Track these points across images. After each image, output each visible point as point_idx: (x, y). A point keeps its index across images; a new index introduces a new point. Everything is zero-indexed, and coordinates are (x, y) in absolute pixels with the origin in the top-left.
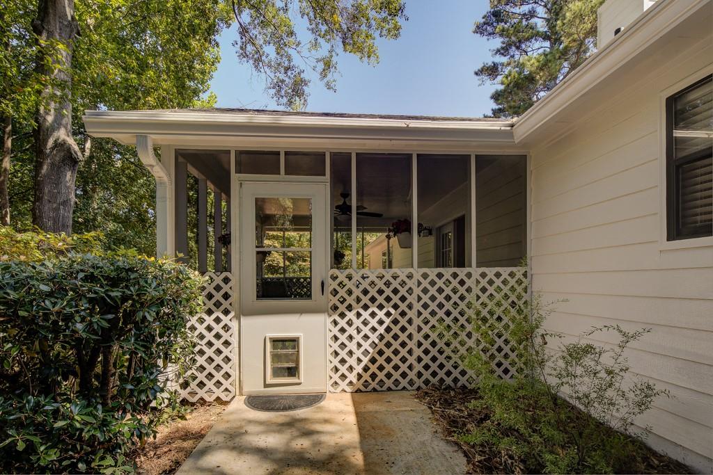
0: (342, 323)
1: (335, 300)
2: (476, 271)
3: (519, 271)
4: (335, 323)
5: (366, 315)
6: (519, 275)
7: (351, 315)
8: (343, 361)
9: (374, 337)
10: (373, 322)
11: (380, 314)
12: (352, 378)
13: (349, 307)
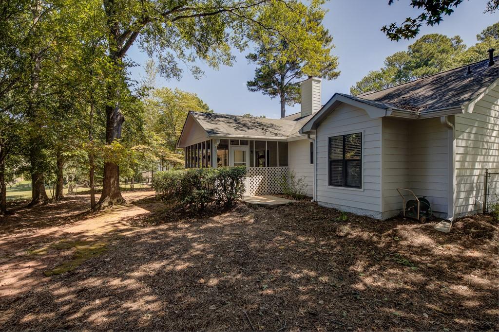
0: (252, 180)
1: (251, 174)
2: (278, 167)
3: (287, 167)
4: (250, 180)
5: (257, 178)
6: (287, 168)
7: (254, 178)
8: (252, 189)
9: (258, 183)
10: (258, 180)
11: (260, 177)
12: (254, 192)
13: (254, 176)
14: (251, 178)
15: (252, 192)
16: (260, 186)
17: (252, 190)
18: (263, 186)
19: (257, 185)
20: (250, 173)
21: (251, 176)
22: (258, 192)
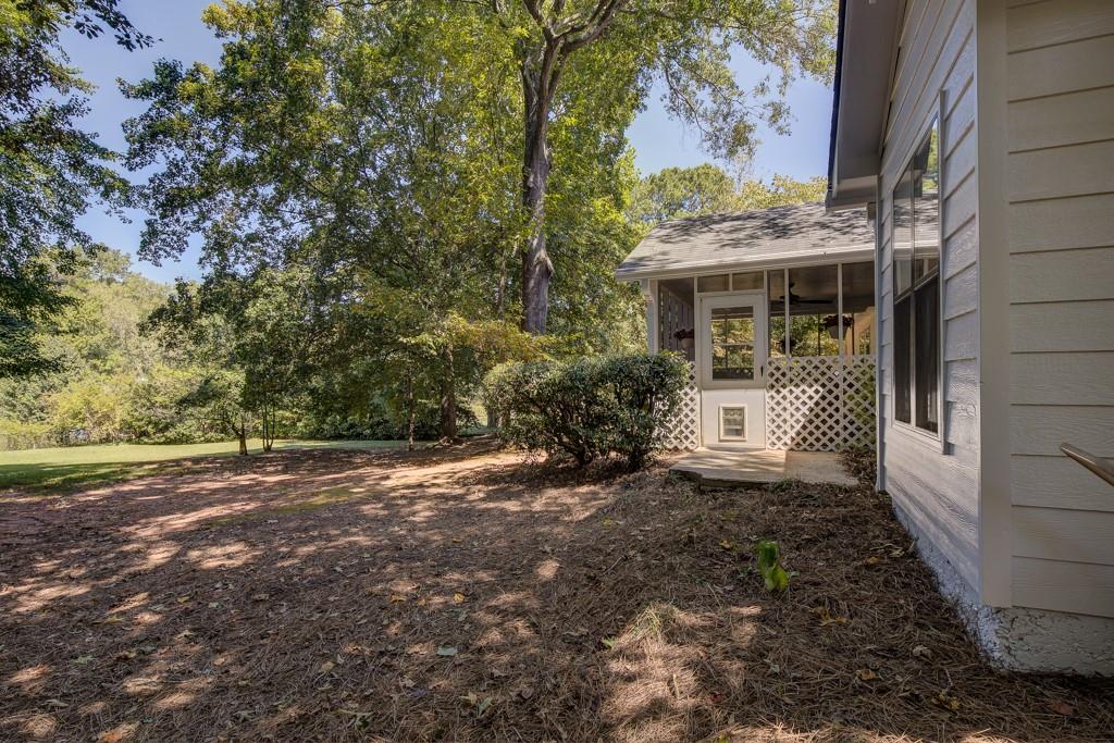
0: (778, 398)
1: (772, 381)
4: (772, 398)
8: (779, 427)
10: (804, 398)
11: (810, 392)
12: (787, 439)
13: (784, 386)
14: (773, 393)
15: (779, 439)
16: (811, 422)
17: (779, 433)
18: (824, 422)
19: (798, 415)
20: (772, 375)
21: (772, 387)
22: (804, 439)
